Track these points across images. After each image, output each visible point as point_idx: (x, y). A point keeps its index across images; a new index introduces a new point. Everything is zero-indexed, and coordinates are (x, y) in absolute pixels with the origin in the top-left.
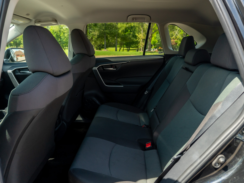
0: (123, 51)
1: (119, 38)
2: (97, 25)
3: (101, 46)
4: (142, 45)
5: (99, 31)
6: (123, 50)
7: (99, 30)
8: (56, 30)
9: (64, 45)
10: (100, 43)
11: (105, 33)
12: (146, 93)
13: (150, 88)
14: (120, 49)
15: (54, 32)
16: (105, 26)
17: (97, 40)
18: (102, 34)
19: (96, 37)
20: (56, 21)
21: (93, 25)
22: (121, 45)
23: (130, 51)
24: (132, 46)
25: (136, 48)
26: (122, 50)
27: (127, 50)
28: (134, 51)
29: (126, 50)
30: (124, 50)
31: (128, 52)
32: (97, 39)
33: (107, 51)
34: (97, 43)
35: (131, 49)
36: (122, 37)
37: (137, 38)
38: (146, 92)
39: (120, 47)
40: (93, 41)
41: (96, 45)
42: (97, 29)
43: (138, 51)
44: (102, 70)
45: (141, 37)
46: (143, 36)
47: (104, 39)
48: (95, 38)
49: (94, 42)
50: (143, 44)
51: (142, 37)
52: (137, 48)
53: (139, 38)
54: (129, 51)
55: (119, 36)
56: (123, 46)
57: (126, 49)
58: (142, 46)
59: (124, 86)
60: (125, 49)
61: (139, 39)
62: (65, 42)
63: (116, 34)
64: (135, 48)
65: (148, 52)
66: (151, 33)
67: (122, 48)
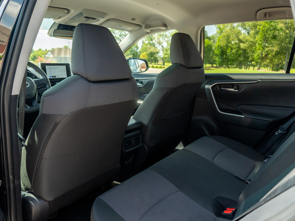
2: (276, 38)
3: (280, 66)
5: (279, 46)
7: (279, 44)
8: (223, 45)
9: (229, 63)
10: (277, 62)
11: (288, 47)
12: (277, 133)
13: (286, 126)
15: (219, 47)
16: (289, 39)
17: (275, 58)
18: (284, 49)
19: (274, 53)
20: (165, 25)
21: (271, 38)
32: (274, 56)
34: (274, 62)
38: (279, 132)
40: (267, 59)
41: (271, 64)
42: (278, 43)
44: (219, 89)
47: (285, 57)
48: (272, 55)
49: (270, 60)
59: (245, 117)
62: (231, 59)
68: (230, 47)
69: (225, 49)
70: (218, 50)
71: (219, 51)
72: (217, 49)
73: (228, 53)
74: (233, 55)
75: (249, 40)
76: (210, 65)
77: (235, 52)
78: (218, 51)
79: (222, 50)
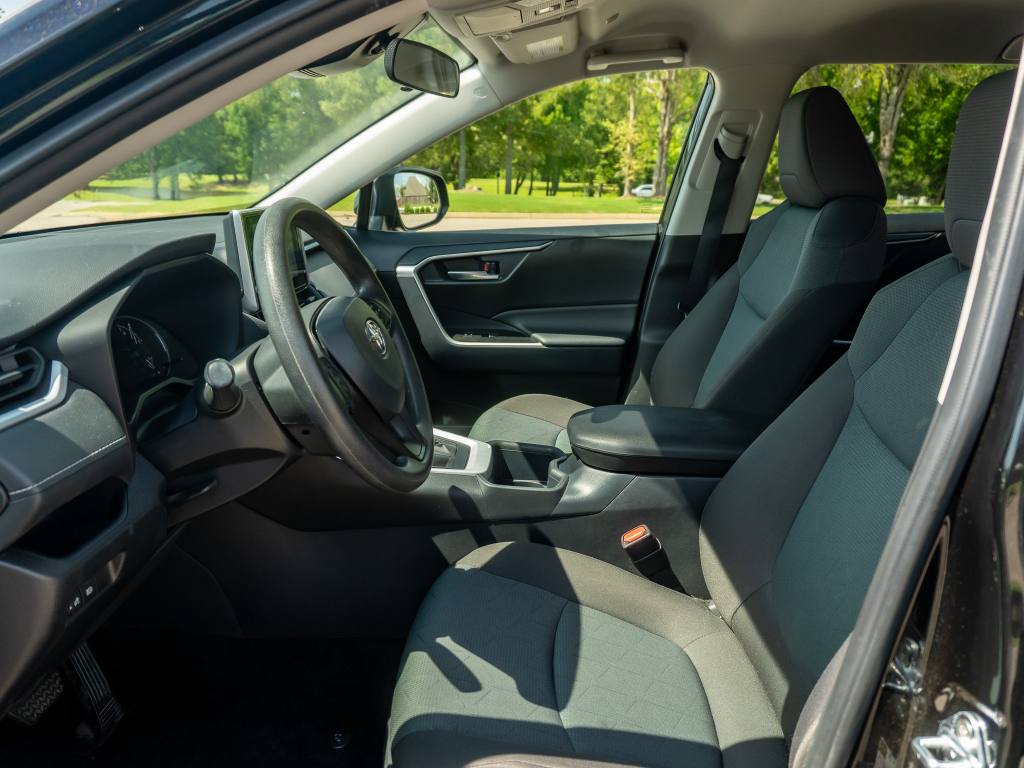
0: (530, 194)
1: (518, 137)
4: (630, 168)
6: (531, 189)
10: (438, 157)
14: (518, 186)
15: (240, 112)
22: (523, 169)
23: (559, 194)
24: (568, 173)
25: (585, 180)
26: (528, 191)
27: (547, 189)
28: (576, 193)
29: (540, 189)
30: (533, 192)
31: (552, 197)
33: (479, 192)
35: (562, 185)
36: (533, 135)
37: (611, 139)
39: (518, 179)
43: (591, 194)
45: (629, 138)
46: (635, 132)
47: (458, 142)
50: (635, 168)
51: (632, 135)
52: (587, 184)
53: (618, 138)
54: (554, 194)
55: (519, 129)
56: (529, 175)
57: (544, 184)
58: (629, 175)
60: (537, 184)
61: (616, 145)
63: (510, 122)
64: (580, 185)
65: (654, 199)
66: (670, 119)
67: (527, 183)
68: (277, 112)
69: (261, 121)
70: (236, 123)
71: (242, 125)
72: (233, 120)
73: (272, 132)
74: (292, 138)
75: (349, 89)
76: (214, 178)
77: (298, 131)
78: (238, 127)
79: (250, 122)
